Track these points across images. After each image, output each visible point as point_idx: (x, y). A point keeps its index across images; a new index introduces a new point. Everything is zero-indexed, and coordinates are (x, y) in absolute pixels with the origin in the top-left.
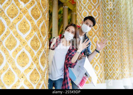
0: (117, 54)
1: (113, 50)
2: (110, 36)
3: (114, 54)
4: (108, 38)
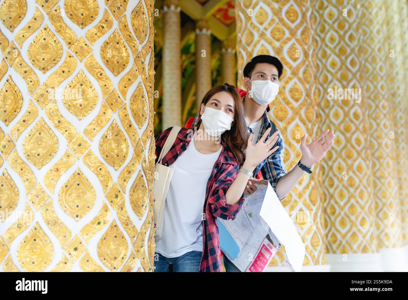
0: (361, 176)
1: (349, 162)
2: (340, 120)
3: (353, 175)
4: (334, 125)
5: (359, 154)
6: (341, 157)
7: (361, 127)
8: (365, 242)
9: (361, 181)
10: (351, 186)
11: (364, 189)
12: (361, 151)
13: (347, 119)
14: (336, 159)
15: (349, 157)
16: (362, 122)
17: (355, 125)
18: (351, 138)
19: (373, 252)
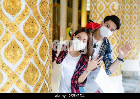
0: (134, 31)
1: (131, 26)
2: (129, 9)
3: (132, 31)
4: (126, 11)
5: (135, 22)
6: (128, 23)
7: (136, 12)
8: (134, 56)
9: (134, 33)
10: (131, 35)
11: (135, 36)
12: (136, 21)
13: (131, 9)
14: (126, 24)
15: (131, 24)
16: (137, 10)
17: (134, 11)
18: (132, 16)
19: (136, 59)
